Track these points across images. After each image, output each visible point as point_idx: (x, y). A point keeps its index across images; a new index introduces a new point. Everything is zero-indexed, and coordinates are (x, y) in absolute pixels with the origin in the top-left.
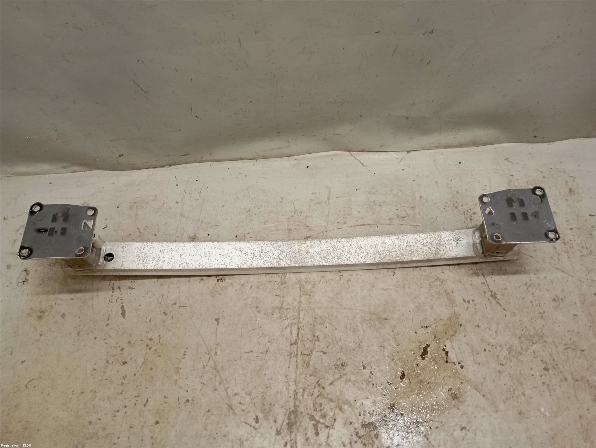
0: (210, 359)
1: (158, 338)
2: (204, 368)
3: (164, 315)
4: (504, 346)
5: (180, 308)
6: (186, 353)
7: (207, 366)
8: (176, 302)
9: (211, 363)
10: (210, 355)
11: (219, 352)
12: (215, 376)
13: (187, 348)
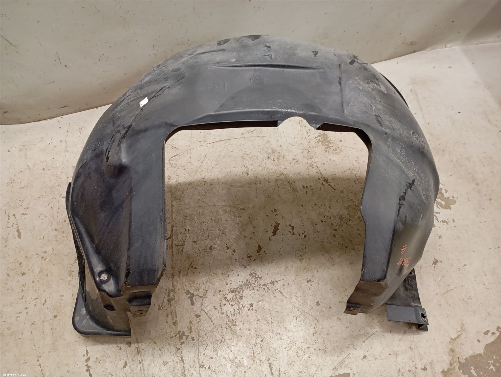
4: (336, 216)
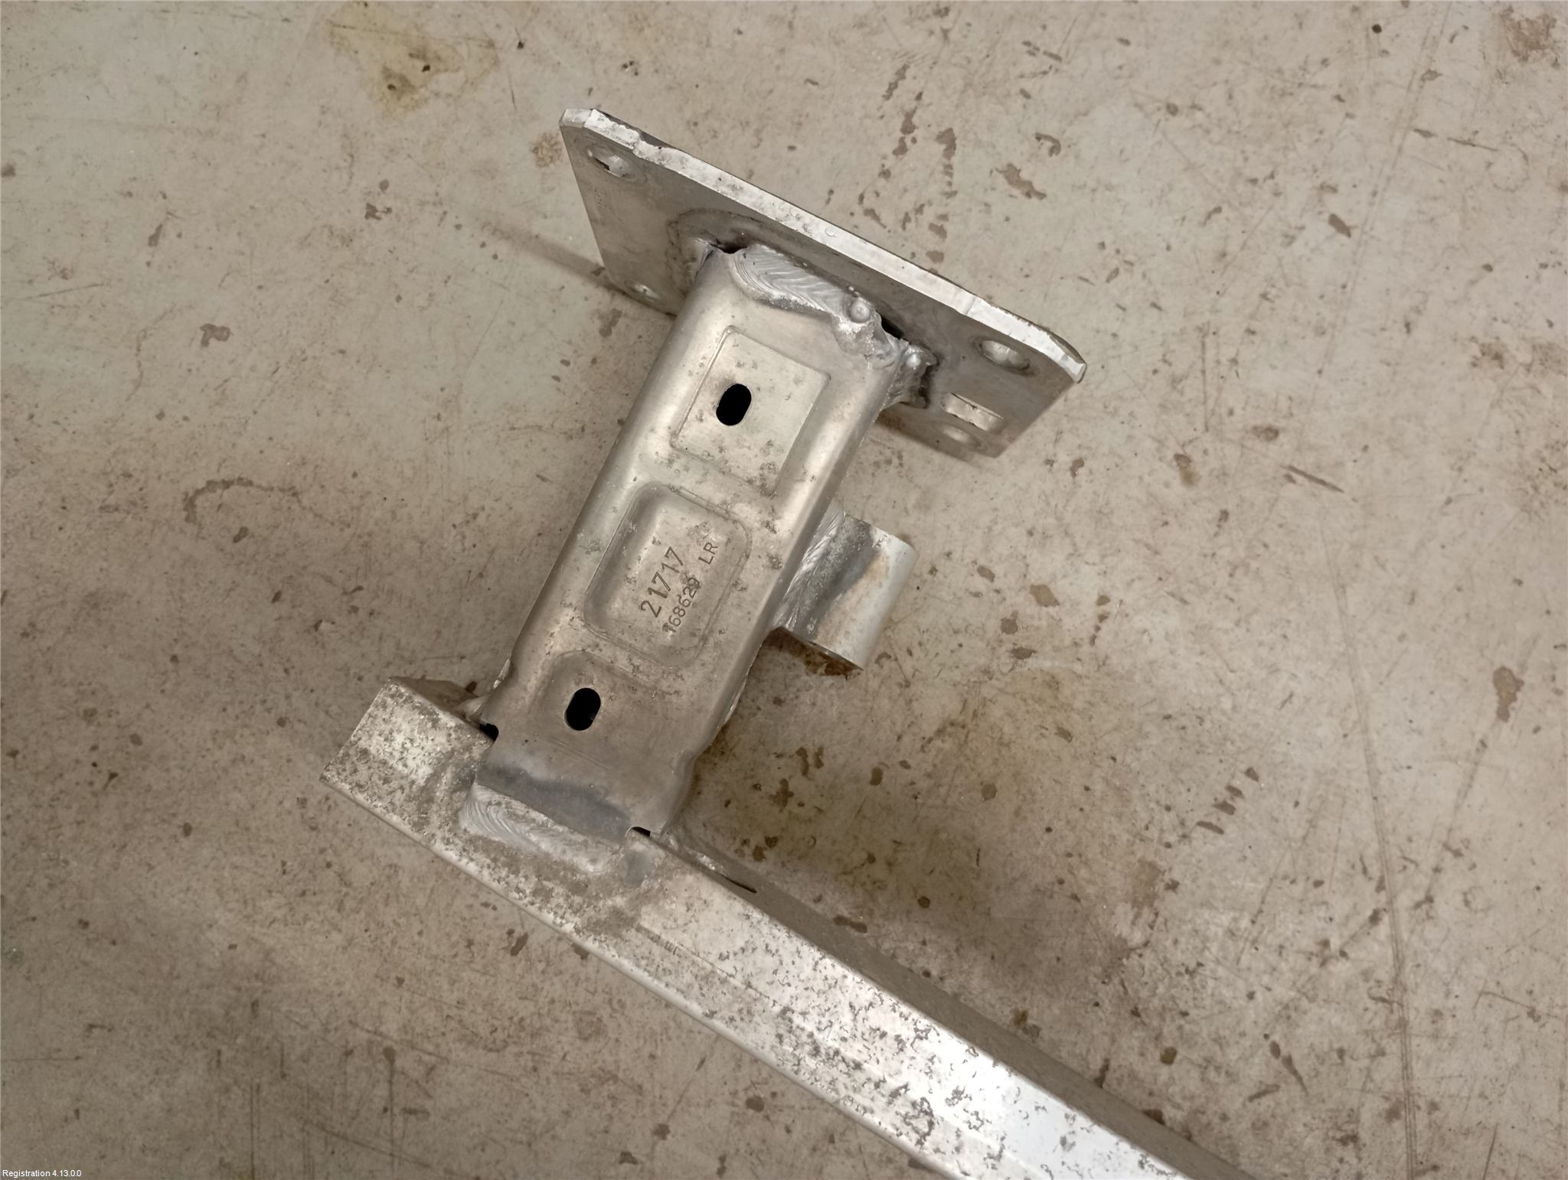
0: (1375, 918)
1: (1090, 610)
2: (1323, 963)
3: (1174, 475)
5: (1290, 479)
6: (1239, 804)
7: (1343, 954)
8: (1280, 424)
9: (1376, 950)
10: (1383, 897)
11: (1447, 906)
12: (1373, 1048)
13: (1251, 773)
